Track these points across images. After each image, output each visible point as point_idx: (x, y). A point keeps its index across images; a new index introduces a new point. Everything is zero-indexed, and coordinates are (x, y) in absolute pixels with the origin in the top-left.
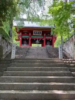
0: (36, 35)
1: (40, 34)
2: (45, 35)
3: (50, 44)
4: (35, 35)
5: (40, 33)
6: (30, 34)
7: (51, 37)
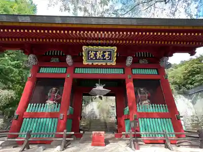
0: (95, 63)
3: (149, 98)
4: (90, 63)
6: (69, 59)
7: (155, 72)
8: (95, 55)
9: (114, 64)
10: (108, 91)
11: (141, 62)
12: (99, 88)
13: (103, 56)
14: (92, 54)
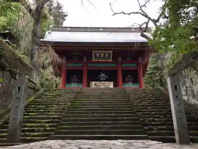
0: (99, 61)
1: (109, 58)
2: (120, 59)
4: (96, 60)
5: (109, 55)
7: (135, 65)
8: (100, 55)
9: (111, 60)
12: (103, 75)
13: (105, 56)
14: (98, 55)
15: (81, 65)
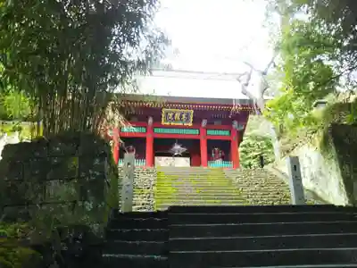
0: (172, 124)
2: (204, 123)
3: (221, 157)
4: (168, 123)
5: (187, 116)
6: (150, 121)
7: (227, 133)
8: (173, 116)
9: (190, 124)
10: (185, 149)
11: (216, 123)
12: (177, 147)
13: (181, 117)
14: (171, 115)
15: (144, 130)
